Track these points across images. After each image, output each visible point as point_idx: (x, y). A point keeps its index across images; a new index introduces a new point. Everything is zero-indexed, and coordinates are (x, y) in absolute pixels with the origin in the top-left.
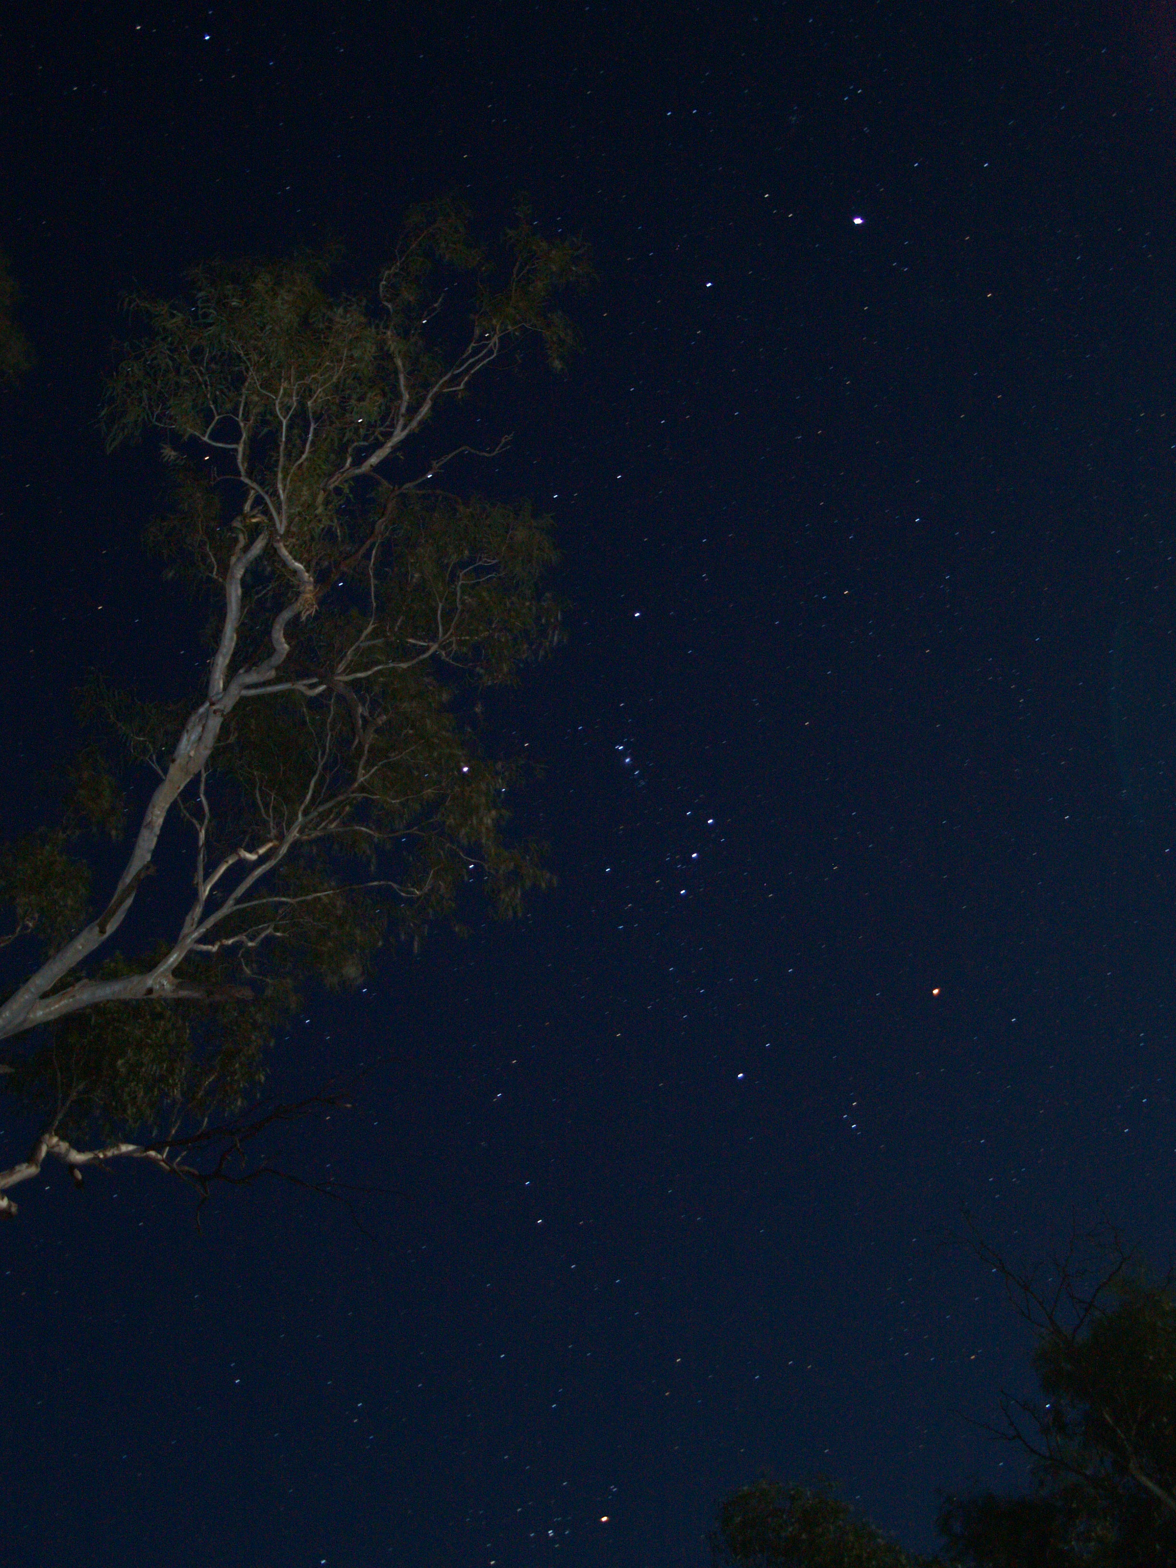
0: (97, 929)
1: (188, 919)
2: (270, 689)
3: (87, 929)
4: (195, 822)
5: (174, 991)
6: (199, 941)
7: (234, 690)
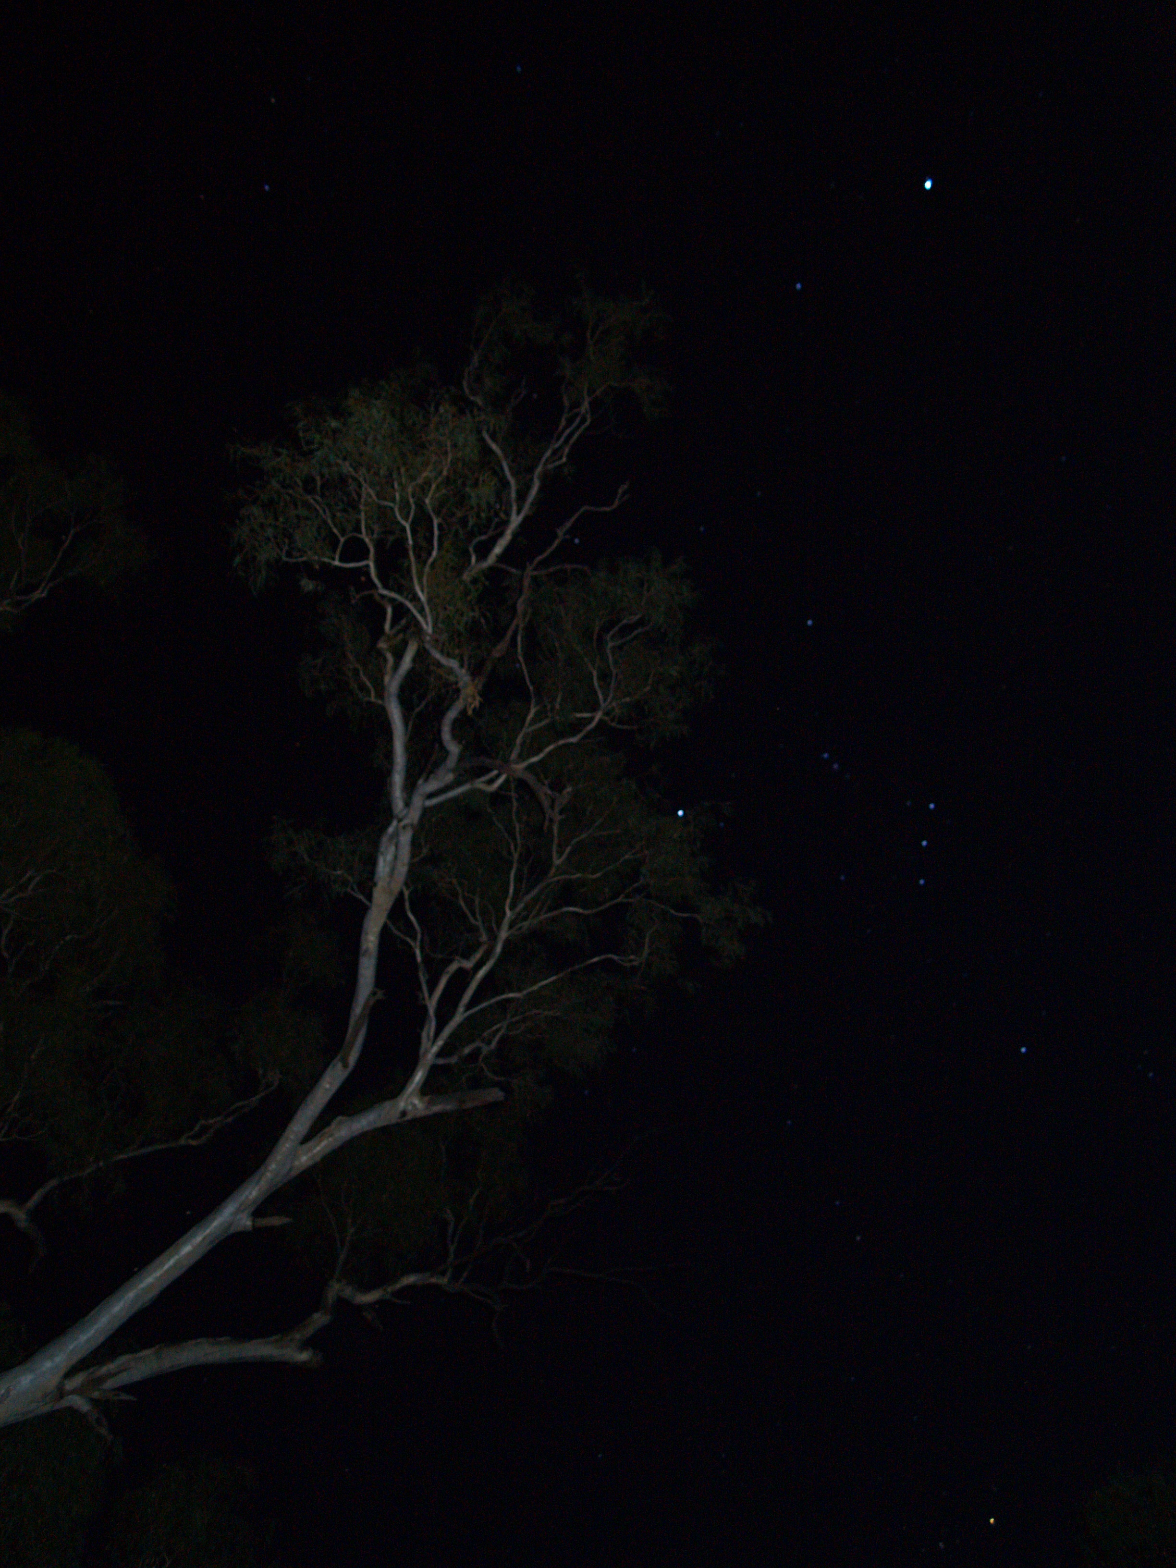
0: (339, 1066)
1: (424, 1035)
2: (451, 794)
3: (331, 1066)
4: (408, 939)
5: (427, 1108)
6: (439, 1055)
7: (418, 802)
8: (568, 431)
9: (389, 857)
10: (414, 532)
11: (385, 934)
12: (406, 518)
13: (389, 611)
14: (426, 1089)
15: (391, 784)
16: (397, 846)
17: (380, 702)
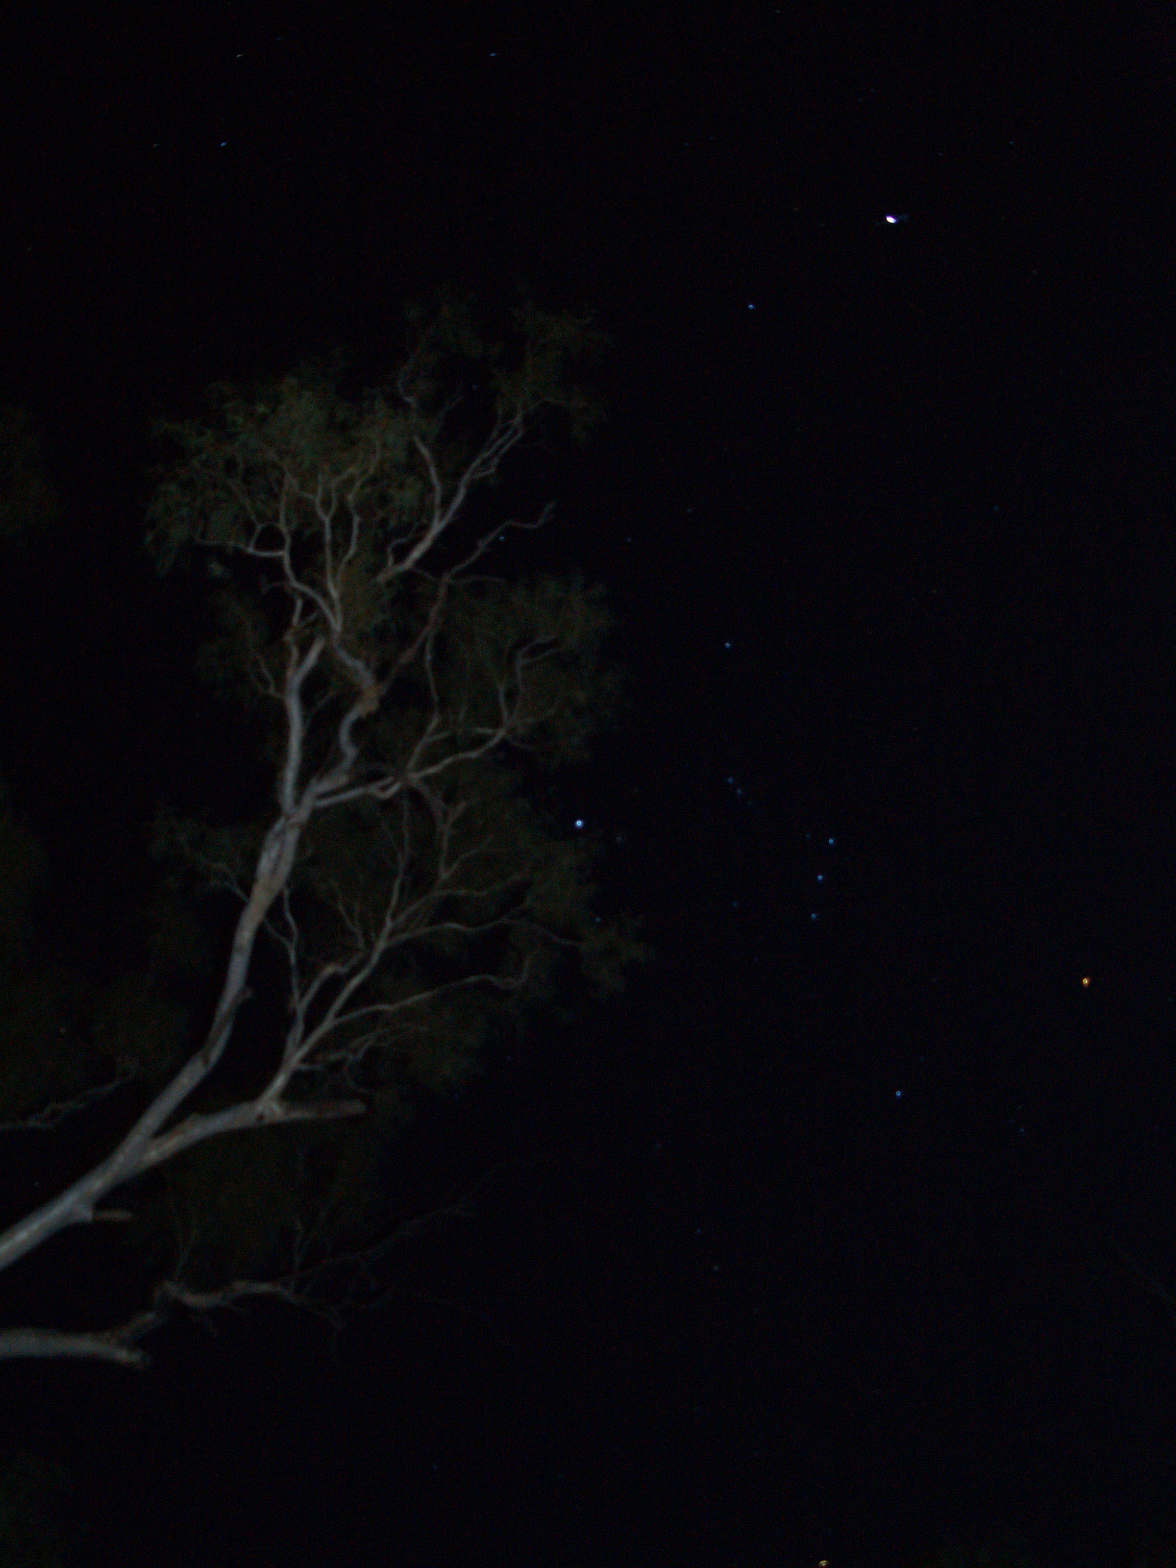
0: (200, 1060)
1: (290, 1038)
2: (344, 797)
3: (190, 1062)
4: (284, 940)
5: (286, 1114)
6: (304, 1060)
7: (309, 801)
8: (499, 442)
9: (274, 853)
10: (333, 528)
11: (261, 934)
12: (326, 512)
13: (299, 604)
14: (289, 1095)
15: (282, 780)
16: (283, 843)
17: (278, 696)
